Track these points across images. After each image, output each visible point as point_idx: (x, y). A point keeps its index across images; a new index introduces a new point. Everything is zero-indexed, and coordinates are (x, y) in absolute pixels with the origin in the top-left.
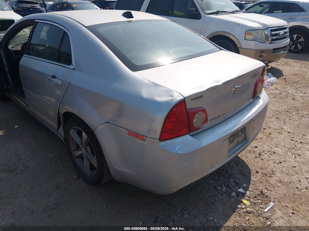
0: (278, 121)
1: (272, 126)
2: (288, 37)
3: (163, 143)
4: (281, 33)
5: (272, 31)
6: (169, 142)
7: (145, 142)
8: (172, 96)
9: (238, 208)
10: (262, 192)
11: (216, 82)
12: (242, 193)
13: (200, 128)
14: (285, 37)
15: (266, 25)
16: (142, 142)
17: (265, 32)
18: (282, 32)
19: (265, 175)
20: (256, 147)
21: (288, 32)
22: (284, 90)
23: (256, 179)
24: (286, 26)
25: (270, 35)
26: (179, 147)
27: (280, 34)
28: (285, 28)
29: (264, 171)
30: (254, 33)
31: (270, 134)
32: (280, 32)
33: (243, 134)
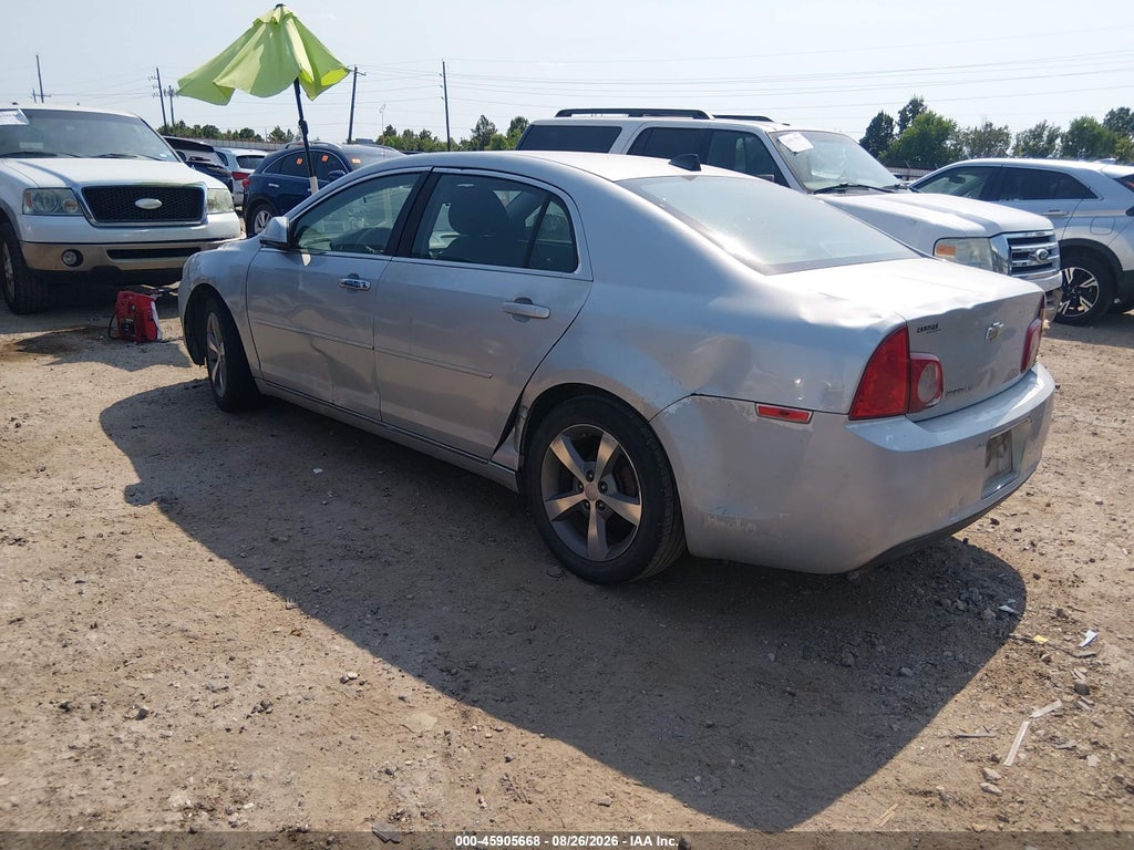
0: (1062, 479)
1: (1048, 489)
2: (1057, 265)
3: (855, 426)
4: (1038, 252)
5: (1012, 242)
6: (866, 424)
7: (809, 427)
8: (880, 317)
9: (1010, 637)
10: (1059, 612)
11: (957, 300)
12: (1011, 614)
13: (927, 408)
14: (1049, 266)
15: (994, 224)
16: (800, 427)
17: (994, 249)
18: (1040, 248)
19: (1058, 583)
20: (1019, 530)
21: (1057, 251)
22: (1060, 414)
23: (1037, 591)
24: (1047, 234)
25: (1006, 256)
26: (892, 436)
27: (1033, 253)
28: (1047, 239)
29: (1053, 576)
30: (962, 247)
31: (1048, 505)
32: (1037, 249)
33: (1007, 455)
